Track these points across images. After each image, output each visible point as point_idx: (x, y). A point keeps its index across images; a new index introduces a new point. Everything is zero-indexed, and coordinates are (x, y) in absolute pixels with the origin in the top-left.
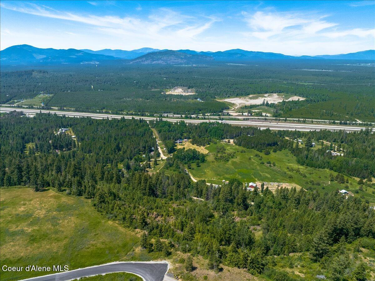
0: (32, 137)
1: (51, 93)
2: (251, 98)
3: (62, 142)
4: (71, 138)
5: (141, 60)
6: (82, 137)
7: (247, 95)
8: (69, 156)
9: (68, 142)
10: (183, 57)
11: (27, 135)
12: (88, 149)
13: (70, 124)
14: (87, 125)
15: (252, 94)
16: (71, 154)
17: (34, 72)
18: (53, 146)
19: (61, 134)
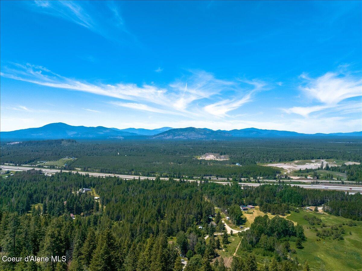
0: (42, 195)
1: (76, 157)
2: (297, 164)
3: (80, 203)
4: (94, 199)
5: (164, 135)
6: (109, 198)
7: (292, 160)
8: (89, 222)
9: (90, 202)
10: (203, 133)
11: (38, 193)
12: (116, 214)
13: (94, 184)
14: (115, 184)
15: (297, 159)
16: (92, 220)
17: (63, 141)
18: (68, 208)
19: (80, 194)
